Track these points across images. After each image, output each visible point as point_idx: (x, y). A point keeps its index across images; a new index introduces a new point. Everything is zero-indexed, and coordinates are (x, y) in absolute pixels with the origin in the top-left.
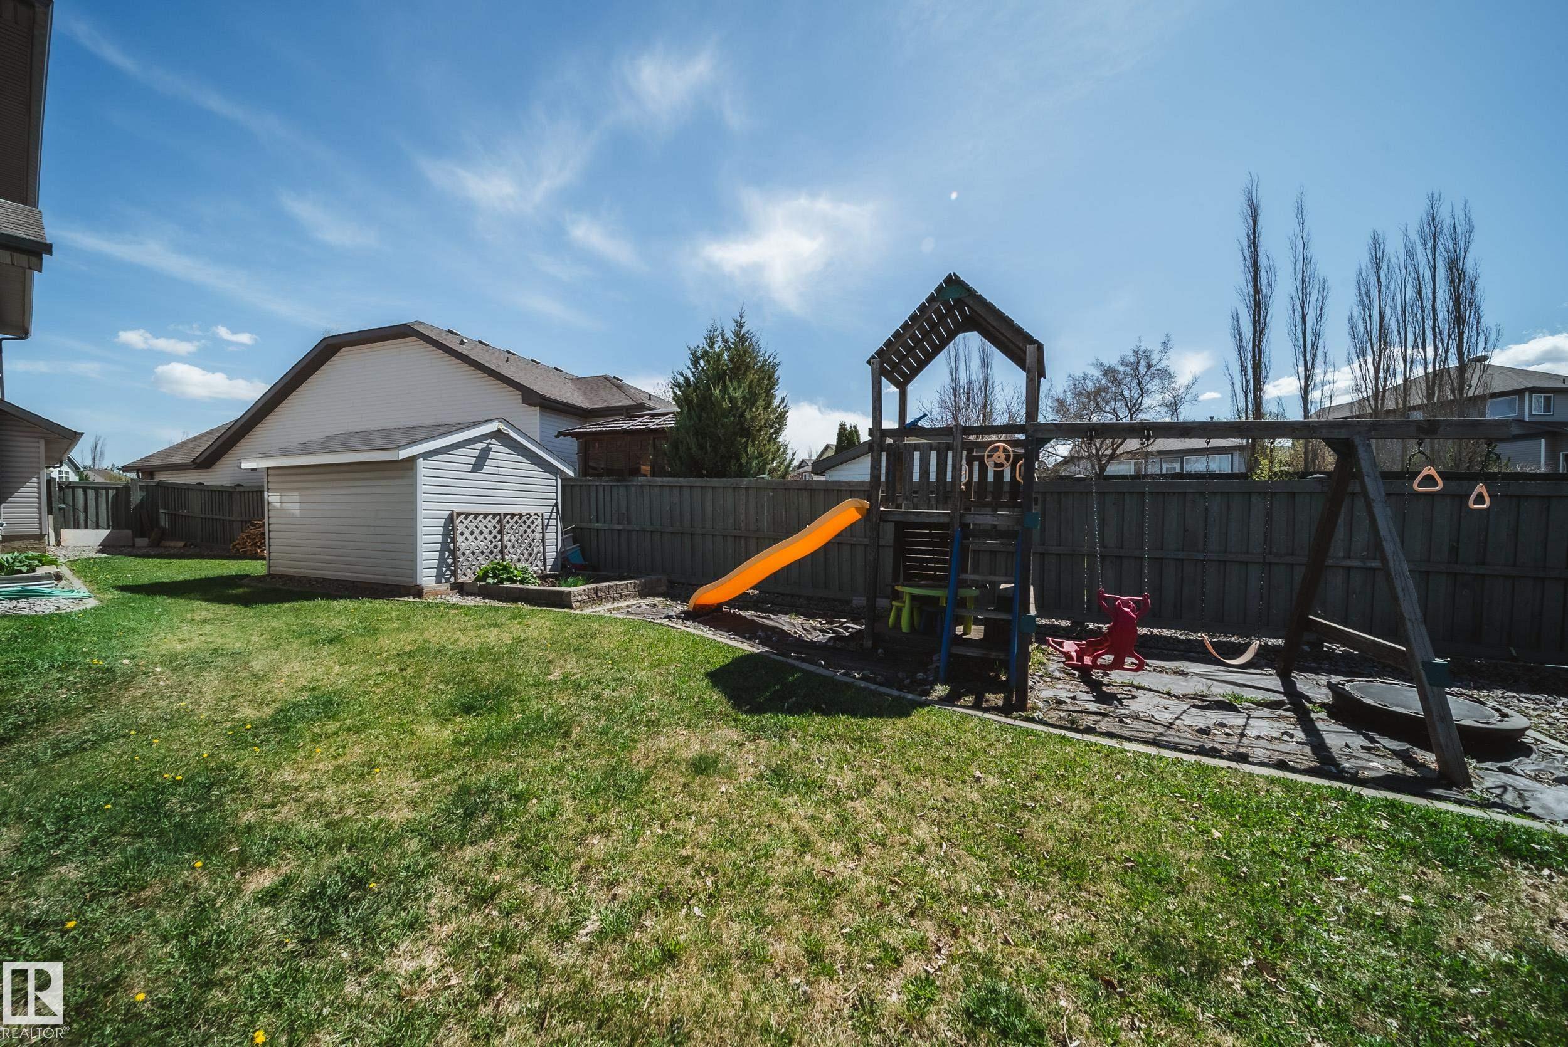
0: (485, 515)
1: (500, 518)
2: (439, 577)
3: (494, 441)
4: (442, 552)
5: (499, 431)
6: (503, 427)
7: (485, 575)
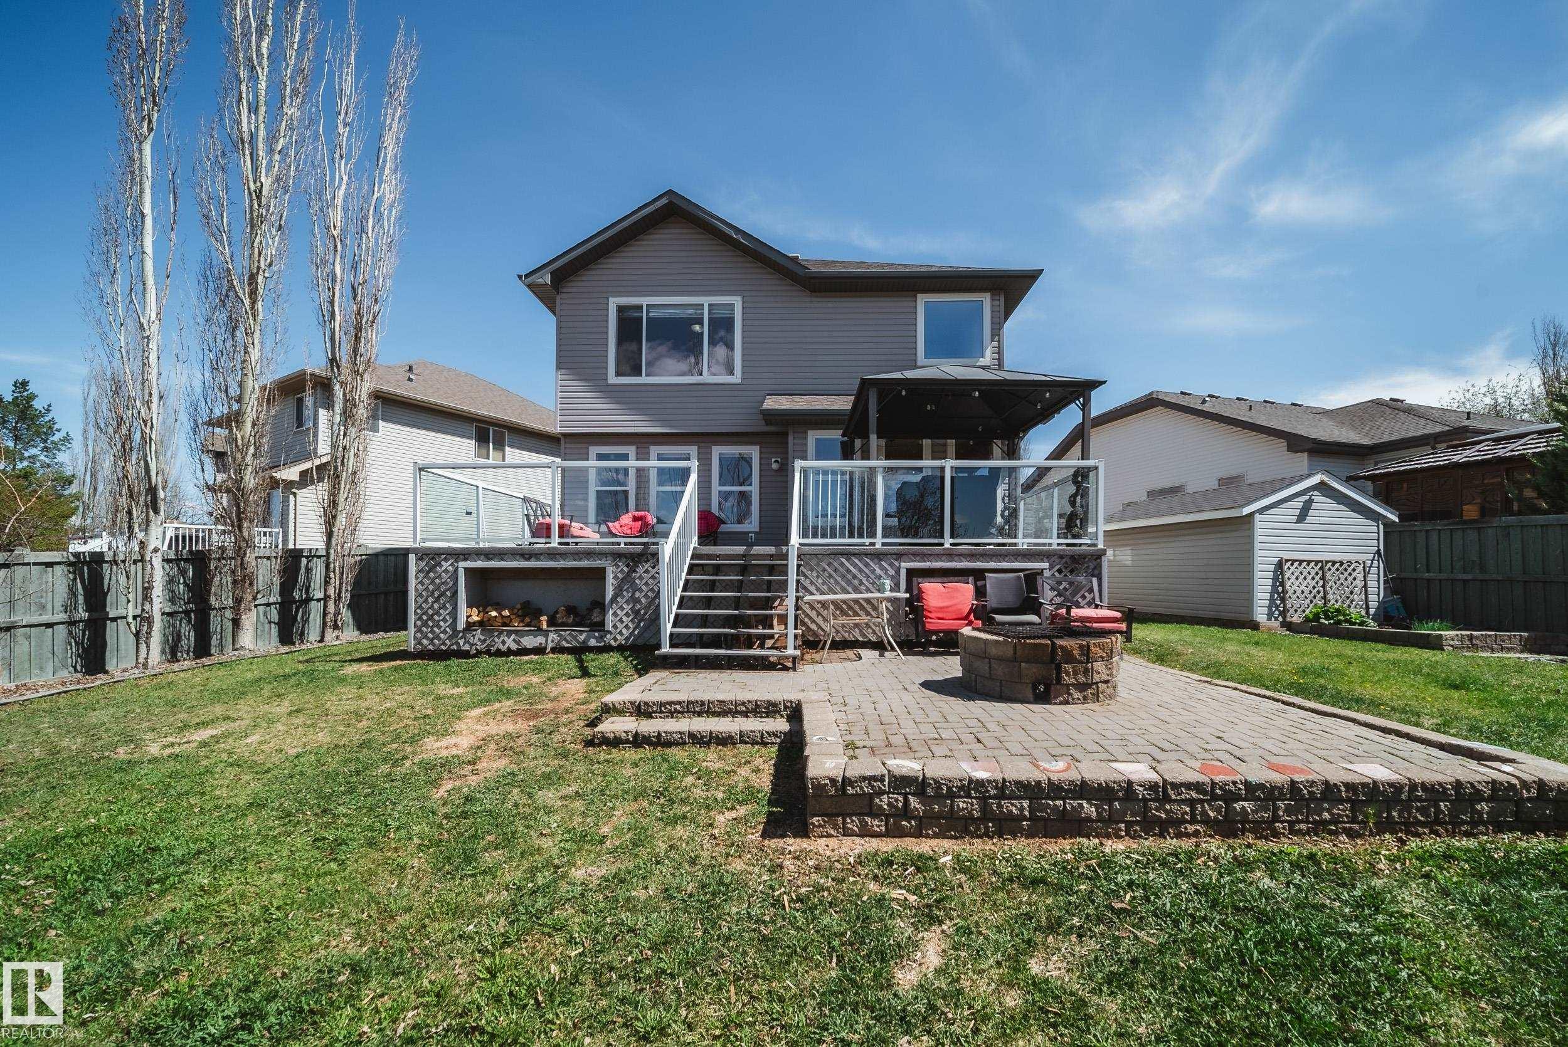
0: (1309, 562)
1: (1322, 565)
2: (1270, 615)
3: (1316, 493)
4: (1272, 594)
5: (1322, 483)
6: (1326, 479)
7: (1317, 617)
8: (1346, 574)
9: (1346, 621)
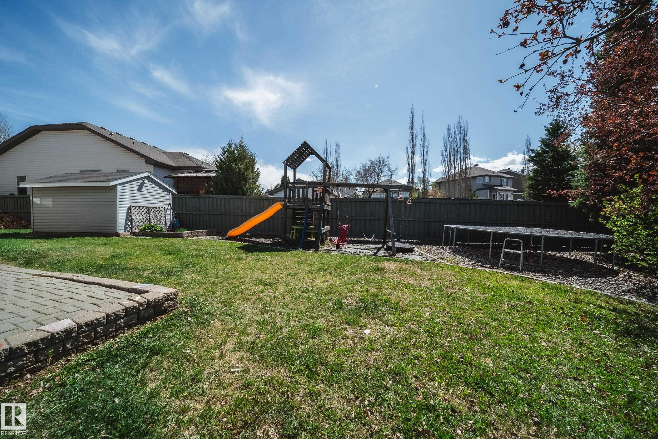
0: (143, 207)
1: (149, 209)
2: (125, 230)
3: (146, 180)
4: (126, 220)
5: (148, 176)
6: (149, 175)
7: (145, 229)
8: (158, 212)
9: (155, 230)
